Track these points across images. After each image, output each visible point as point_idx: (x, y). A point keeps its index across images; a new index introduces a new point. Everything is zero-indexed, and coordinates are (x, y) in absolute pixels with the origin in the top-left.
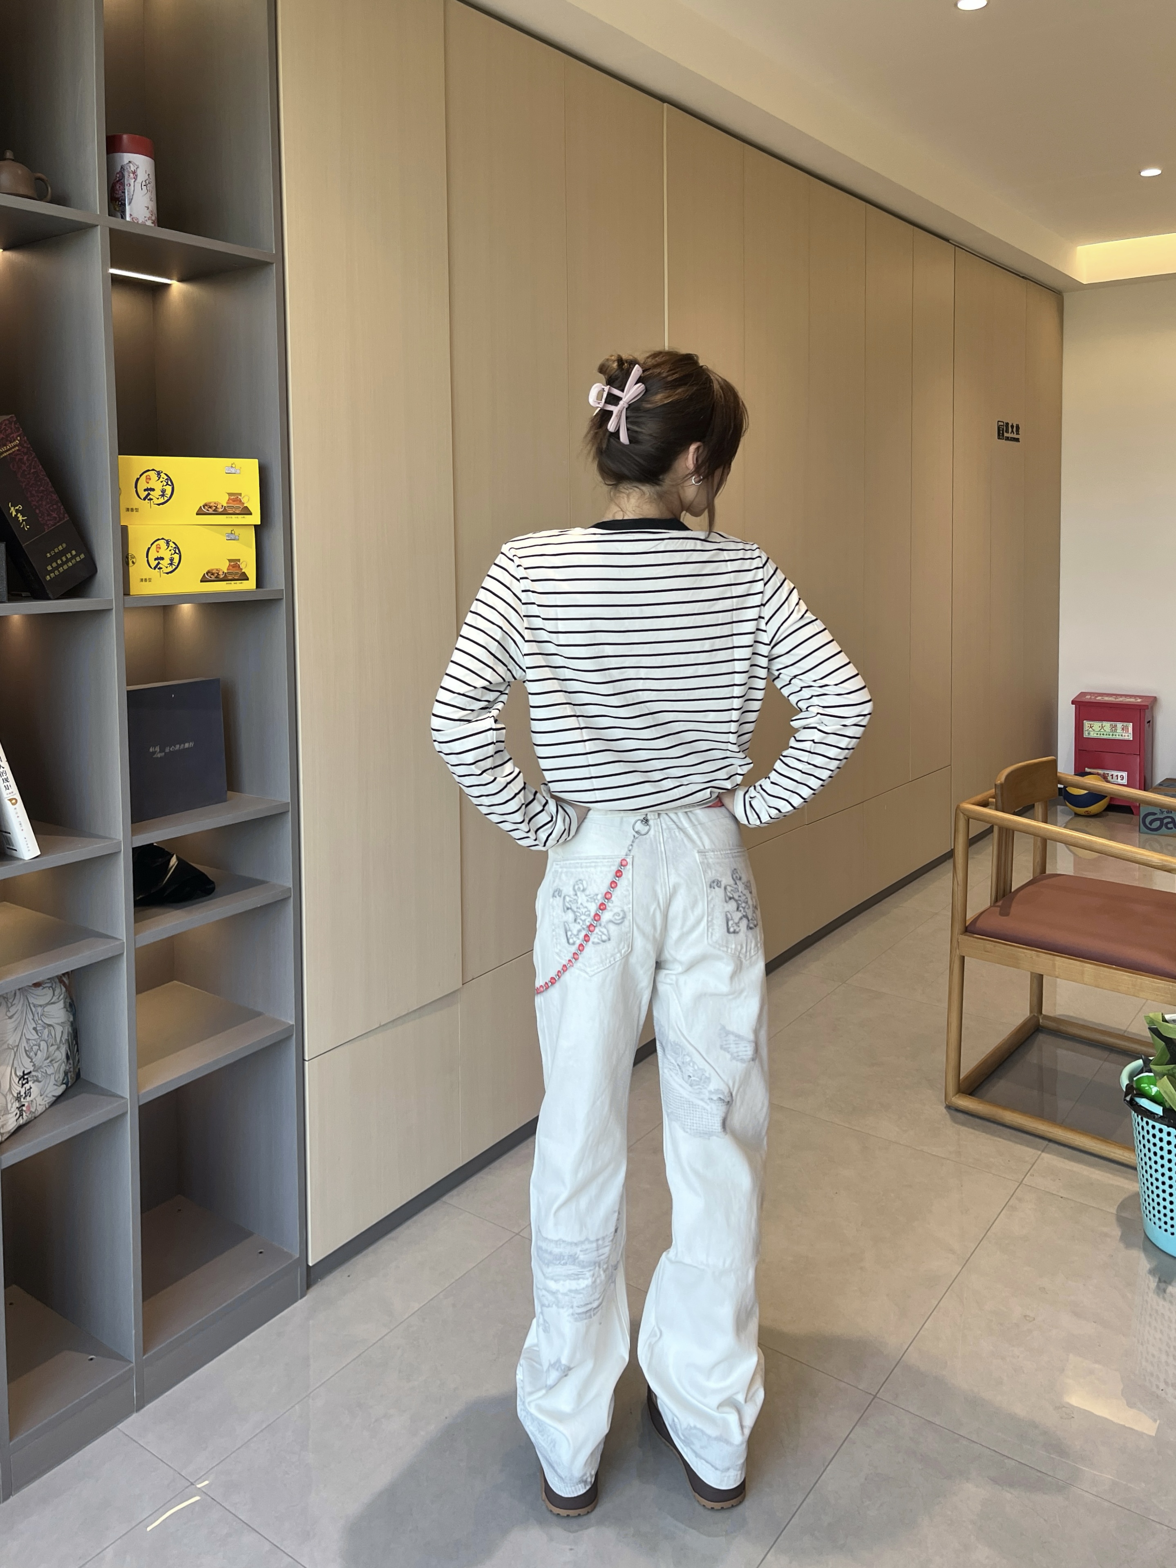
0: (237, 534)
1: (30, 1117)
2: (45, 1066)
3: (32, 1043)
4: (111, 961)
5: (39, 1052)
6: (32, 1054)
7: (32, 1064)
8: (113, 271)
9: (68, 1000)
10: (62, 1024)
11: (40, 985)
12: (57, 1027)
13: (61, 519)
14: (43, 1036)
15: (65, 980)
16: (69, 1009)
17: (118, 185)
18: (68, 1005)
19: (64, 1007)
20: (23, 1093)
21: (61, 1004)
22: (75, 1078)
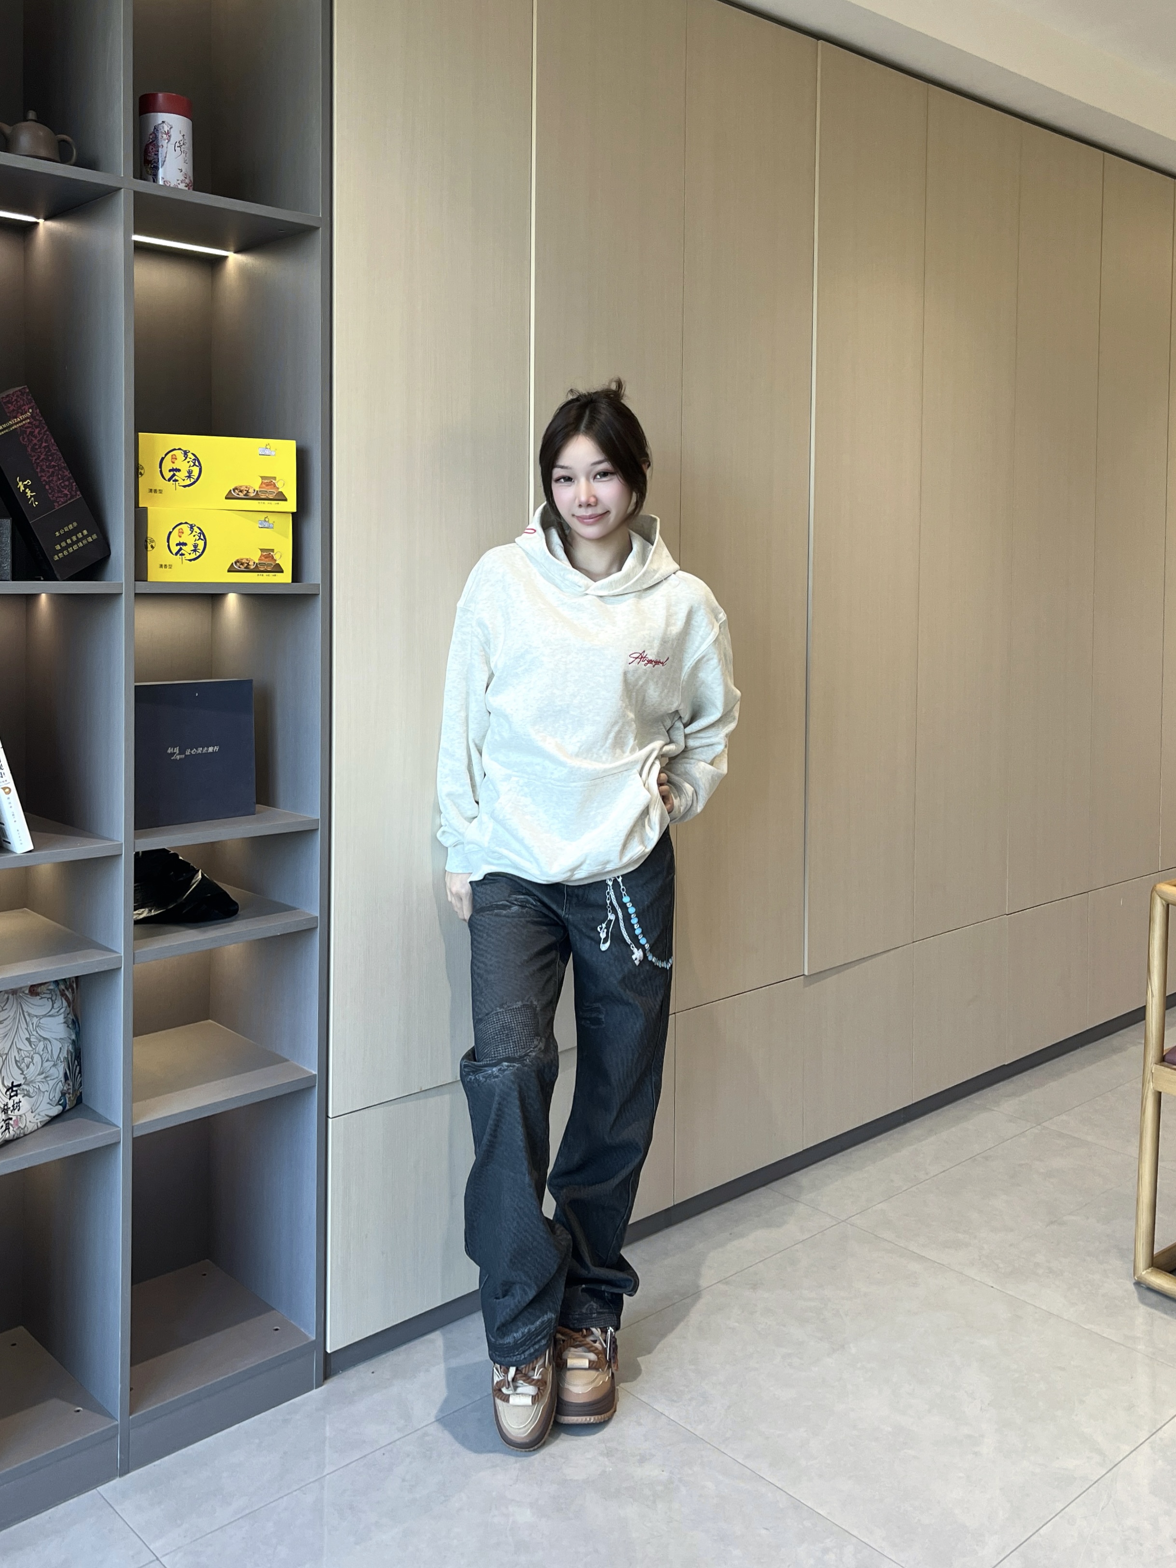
0: (271, 522)
1: (18, 1132)
2: (38, 1082)
3: (23, 1054)
4: (107, 975)
5: (31, 1064)
6: (23, 1066)
7: (23, 1076)
8: (137, 238)
9: (71, 1017)
10: (61, 1040)
11: (37, 994)
12: (54, 1042)
13: (72, 497)
14: (37, 1048)
15: (69, 994)
16: (70, 1026)
17: (151, 147)
18: (70, 1021)
19: (64, 1023)
20: (10, 1105)
21: (61, 1019)
22: (75, 1102)
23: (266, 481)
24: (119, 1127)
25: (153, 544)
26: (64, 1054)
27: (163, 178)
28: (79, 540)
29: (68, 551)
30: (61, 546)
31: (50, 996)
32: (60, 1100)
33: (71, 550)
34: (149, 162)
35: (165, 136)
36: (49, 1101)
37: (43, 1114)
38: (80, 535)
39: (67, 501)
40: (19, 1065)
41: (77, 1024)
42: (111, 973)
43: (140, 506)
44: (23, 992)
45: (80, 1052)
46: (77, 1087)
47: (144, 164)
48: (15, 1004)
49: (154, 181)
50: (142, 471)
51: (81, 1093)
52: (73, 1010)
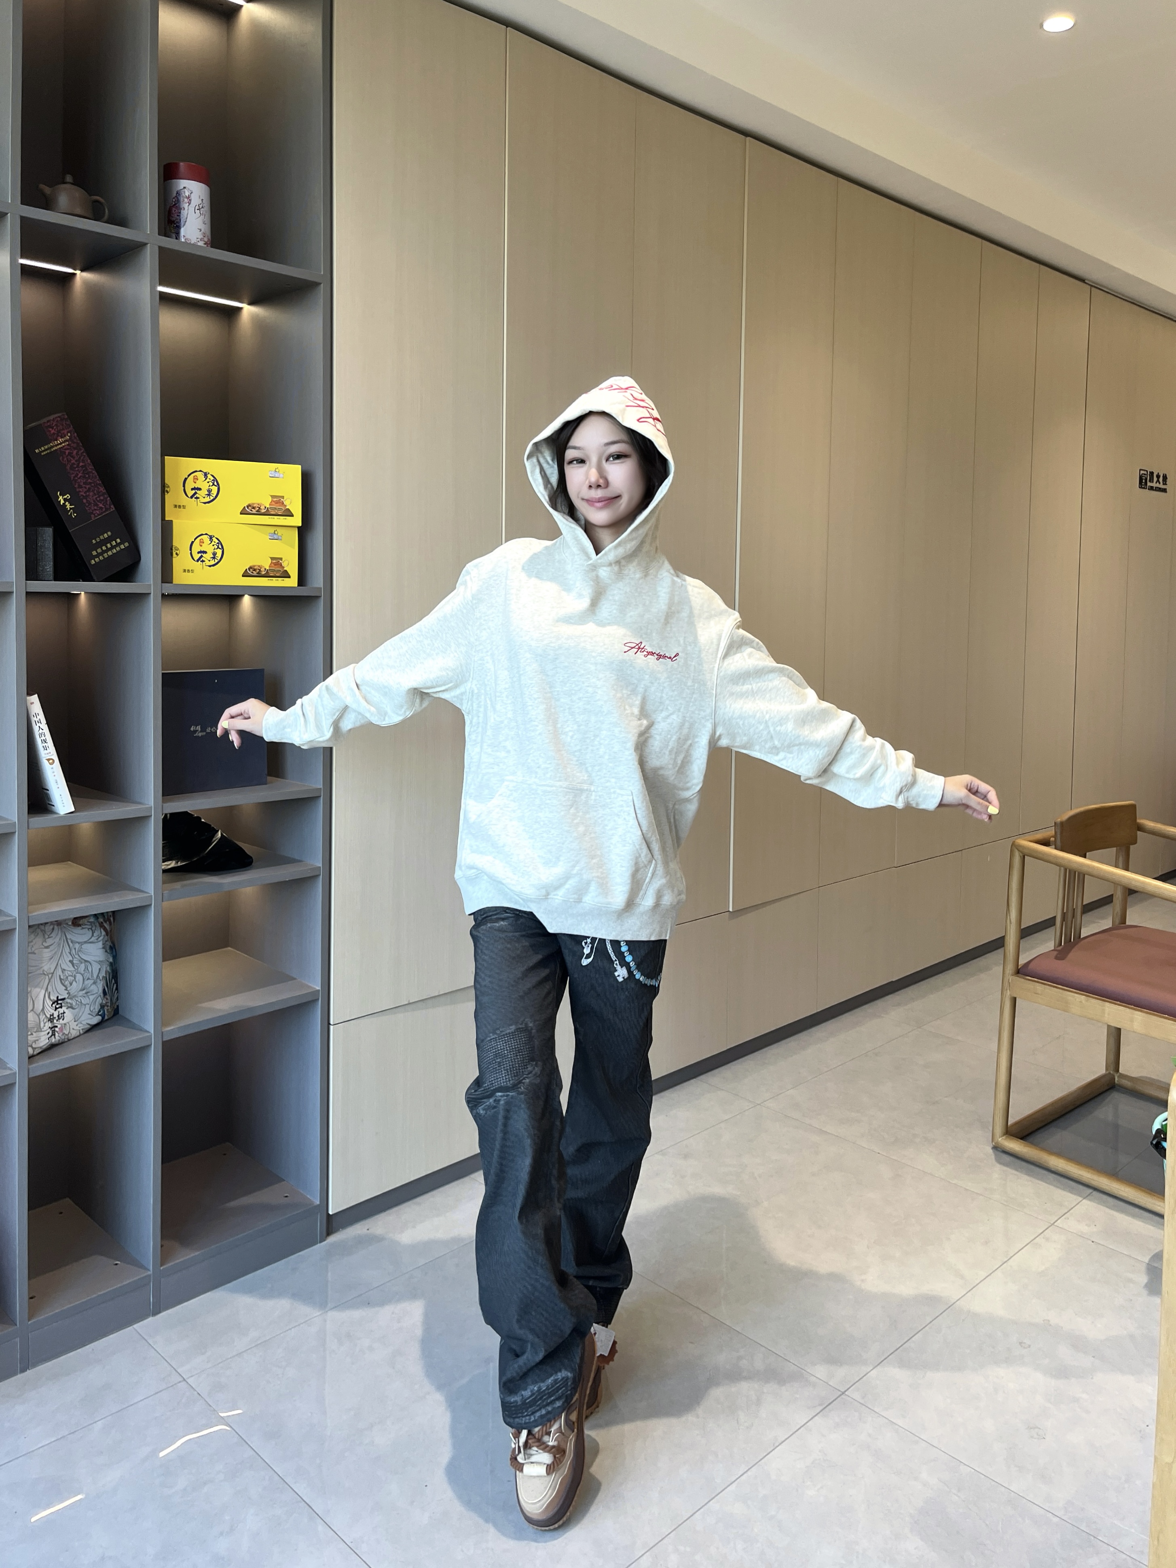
0: (280, 534)
1: (63, 1038)
2: (81, 996)
3: (67, 973)
6: (67, 983)
7: (67, 992)
8: (161, 289)
9: (109, 943)
10: (100, 962)
11: (79, 925)
12: (94, 964)
13: (107, 510)
14: (79, 969)
15: (106, 925)
16: (108, 951)
17: (174, 209)
18: (108, 948)
19: (103, 948)
20: (56, 1015)
21: (100, 944)
22: (113, 1013)
23: (275, 500)
24: (150, 1032)
25: (178, 552)
26: (103, 974)
27: (184, 236)
28: (113, 547)
29: (103, 557)
30: (97, 552)
31: (90, 927)
32: (99, 1011)
33: (106, 555)
34: (173, 222)
35: (186, 200)
36: (90, 1012)
37: (84, 1023)
38: (114, 543)
39: (102, 513)
40: (63, 982)
41: (114, 950)
42: (141, 910)
43: (167, 519)
44: (67, 924)
45: (117, 973)
46: (114, 1001)
47: (168, 223)
48: (60, 932)
49: (177, 239)
50: (168, 489)
51: (118, 1006)
52: (111, 938)
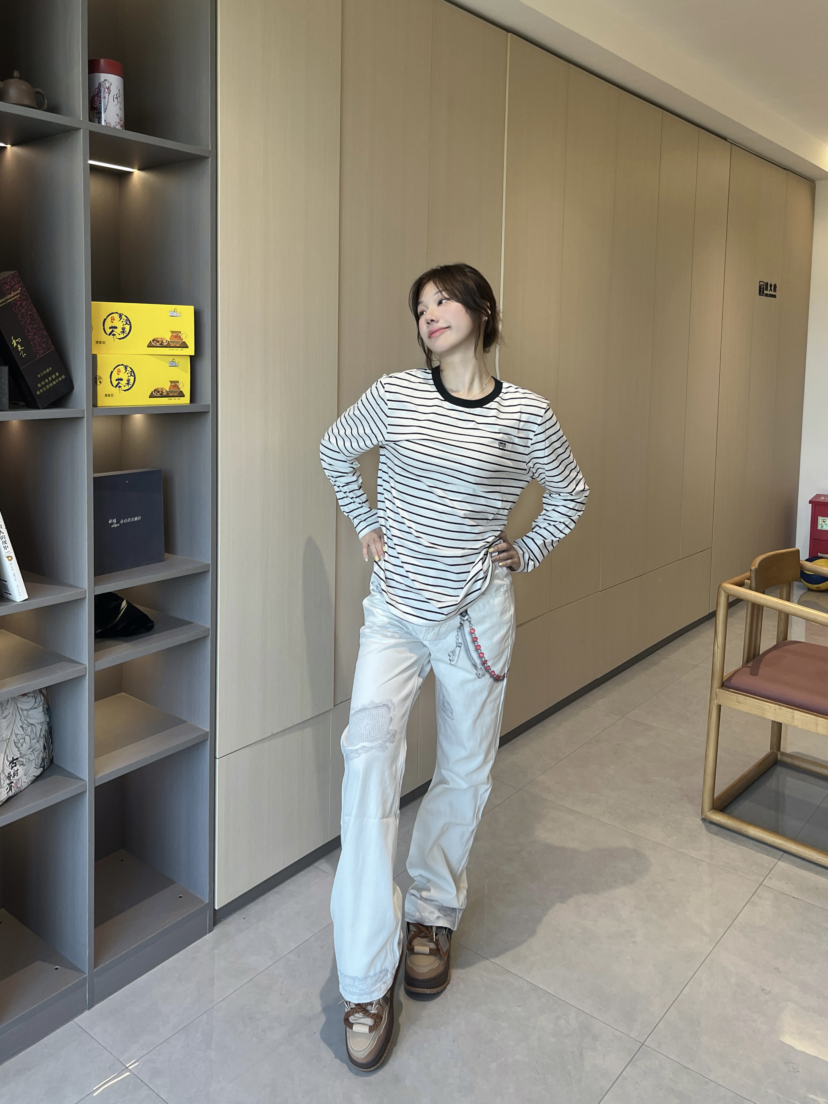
0: (177, 362)
1: (17, 791)
2: (28, 754)
3: (19, 737)
4: (77, 680)
5: (24, 743)
6: (19, 745)
7: (19, 752)
8: (92, 162)
9: (47, 707)
10: (41, 724)
11: (26, 695)
12: (37, 725)
13: (48, 350)
14: (27, 732)
15: (46, 695)
16: (46, 713)
17: (97, 98)
19: (42, 711)
20: (12, 774)
21: (40, 709)
22: (51, 764)
23: (174, 334)
24: (85, 781)
25: (101, 380)
26: (43, 733)
27: (104, 121)
28: (53, 380)
29: (46, 388)
30: (41, 385)
31: (35, 697)
32: (41, 764)
34: (96, 109)
35: (106, 90)
36: (34, 765)
37: (31, 775)
38: (53, 377)
39: (45, 353)
40: (17, 745)
41: (50, 712)
43: (92, 353)
45: (52, 729)
46: (52, 753)
47: (93, 110)
49: (99, 123)
50: (91, 329)
51: (55, 757)
52: (49, 703)
